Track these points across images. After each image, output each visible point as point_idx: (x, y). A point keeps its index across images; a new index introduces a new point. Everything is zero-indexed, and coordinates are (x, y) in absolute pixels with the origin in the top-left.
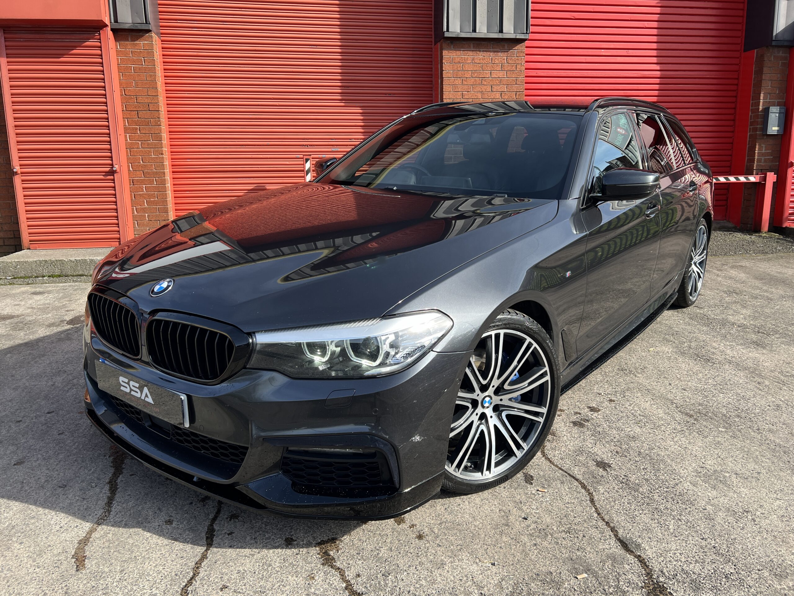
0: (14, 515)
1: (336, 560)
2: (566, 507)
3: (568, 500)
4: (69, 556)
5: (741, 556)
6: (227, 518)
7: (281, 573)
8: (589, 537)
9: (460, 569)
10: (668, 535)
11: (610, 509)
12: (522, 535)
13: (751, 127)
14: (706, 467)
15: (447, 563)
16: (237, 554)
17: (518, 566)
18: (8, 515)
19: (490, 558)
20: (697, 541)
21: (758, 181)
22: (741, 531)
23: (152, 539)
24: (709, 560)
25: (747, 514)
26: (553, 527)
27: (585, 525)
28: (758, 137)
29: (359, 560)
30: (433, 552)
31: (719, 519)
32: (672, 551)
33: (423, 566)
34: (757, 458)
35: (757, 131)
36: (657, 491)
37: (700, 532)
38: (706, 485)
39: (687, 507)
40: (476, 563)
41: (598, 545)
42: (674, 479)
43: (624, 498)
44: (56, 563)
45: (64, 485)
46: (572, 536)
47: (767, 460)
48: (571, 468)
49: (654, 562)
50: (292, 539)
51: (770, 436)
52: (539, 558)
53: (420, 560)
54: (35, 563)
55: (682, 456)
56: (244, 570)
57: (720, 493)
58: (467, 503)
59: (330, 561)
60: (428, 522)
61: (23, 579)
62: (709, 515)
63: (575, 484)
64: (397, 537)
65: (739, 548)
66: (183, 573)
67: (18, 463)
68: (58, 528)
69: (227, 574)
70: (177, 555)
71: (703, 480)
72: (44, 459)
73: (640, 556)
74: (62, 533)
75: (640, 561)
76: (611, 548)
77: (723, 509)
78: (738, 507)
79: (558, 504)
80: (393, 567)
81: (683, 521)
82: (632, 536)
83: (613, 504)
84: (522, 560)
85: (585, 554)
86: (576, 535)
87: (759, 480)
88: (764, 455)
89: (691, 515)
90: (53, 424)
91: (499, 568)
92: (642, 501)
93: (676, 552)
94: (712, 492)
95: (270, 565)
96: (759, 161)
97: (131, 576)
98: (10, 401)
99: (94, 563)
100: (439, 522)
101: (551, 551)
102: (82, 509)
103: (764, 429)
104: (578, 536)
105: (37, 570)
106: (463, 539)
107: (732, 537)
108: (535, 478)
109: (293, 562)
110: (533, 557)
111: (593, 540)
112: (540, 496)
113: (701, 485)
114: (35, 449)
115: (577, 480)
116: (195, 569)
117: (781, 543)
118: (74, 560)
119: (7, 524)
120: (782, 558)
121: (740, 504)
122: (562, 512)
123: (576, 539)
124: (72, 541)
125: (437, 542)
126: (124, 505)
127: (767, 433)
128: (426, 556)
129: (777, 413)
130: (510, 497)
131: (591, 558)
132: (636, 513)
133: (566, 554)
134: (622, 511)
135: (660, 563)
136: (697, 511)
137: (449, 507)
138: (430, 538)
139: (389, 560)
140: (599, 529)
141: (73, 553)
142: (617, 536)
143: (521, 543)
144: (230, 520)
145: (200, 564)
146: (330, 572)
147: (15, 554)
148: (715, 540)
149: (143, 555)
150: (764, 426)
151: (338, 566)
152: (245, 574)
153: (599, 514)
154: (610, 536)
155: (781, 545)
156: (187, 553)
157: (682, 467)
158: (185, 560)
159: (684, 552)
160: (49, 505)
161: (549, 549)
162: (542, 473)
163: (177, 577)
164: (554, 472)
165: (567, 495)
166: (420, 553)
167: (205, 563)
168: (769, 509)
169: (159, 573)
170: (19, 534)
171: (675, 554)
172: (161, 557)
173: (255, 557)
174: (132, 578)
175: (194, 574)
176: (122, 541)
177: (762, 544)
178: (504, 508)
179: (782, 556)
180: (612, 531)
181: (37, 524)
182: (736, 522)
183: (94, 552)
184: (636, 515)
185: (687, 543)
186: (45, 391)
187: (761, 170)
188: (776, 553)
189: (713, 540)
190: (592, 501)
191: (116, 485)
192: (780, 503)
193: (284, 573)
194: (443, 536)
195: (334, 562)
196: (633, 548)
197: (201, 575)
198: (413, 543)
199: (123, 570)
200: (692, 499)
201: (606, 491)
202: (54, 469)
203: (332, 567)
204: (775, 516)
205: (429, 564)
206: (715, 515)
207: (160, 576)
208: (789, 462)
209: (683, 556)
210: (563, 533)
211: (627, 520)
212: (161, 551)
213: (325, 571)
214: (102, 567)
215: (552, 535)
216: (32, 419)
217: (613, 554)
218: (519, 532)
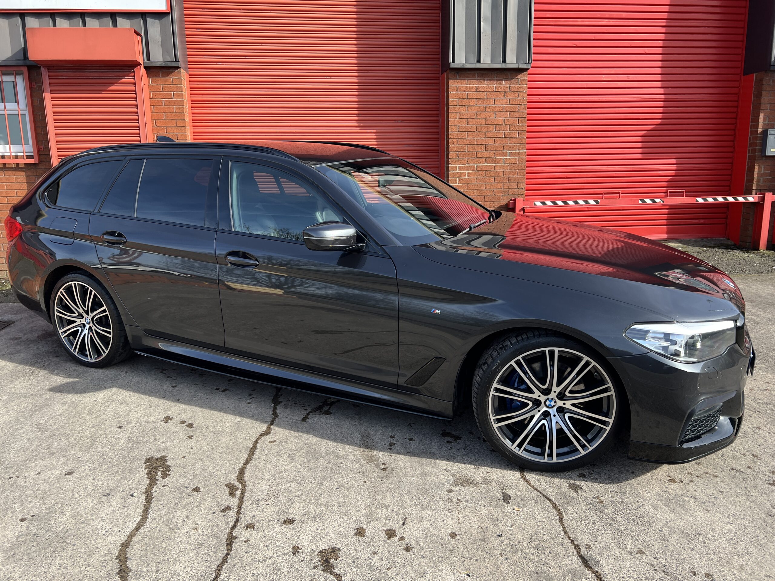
0: (67, 520)
1: (335, 567)
2: (538, 525)
3: (540, 519)
4: (113, 557)
5: (687, 575)
6: (244, 527)
7: (288, 577)
8: (555, 553)
9: (439, 578)
10: (625, 553)
11: (576, 528)
12: (496, 550)
13: (751, 148)
14: (669, 491)
15: (429, 572)
16: (252, 559)
17: (489, 577)
18: (62, 520)
19: (466, 570)
20: (650, 559)
21: (757, 201)
22: (691, 552)
23: (181, 544)
24: (658, 577)
25: (699, 536)
26: (524, 543)
27: (553, 542)
28: (756, 158)
29: (354, 567)
30: (418, 562)
31: (673, 541)
32: (627, 569)
33: (408, 575)
34: (717, 484)
35: (755, 153)
36: (621, 513)
37: (653, 552)
38: (666, 508)
39: (646, 528)
40: (454, 573)
41: (561, 560)
42: (638, 502)
43: (590, 518)
44: (103, 563)
45: (108, 494)
46: (539, 552)
47: (726, 487)
48: (545, 489)
49: (609, 577)
50: (298, 547)
51: (732, 462)
52: (509, 570)
53: (406, 569)
54: (86, 563)
55: (648, 480)
56: (257, 573)
57: (677, 516)
58: (450, 519)
59: (330, 568)
60: (415, 535)
61: (77, 576)
62: (664, 536)
63: (548, 504)
64: (387, 548)
65: (687, 567)
66: (207, 574)
67: (68, 473)
68: (104, 532)
69: (243, 577)
70: (202, 558)
71: (664, 503)
72: (90, 470)
73: (597, 572)
74: (108, 536)
75: (597, 577)
76: (572, 564)
77: (678, 531)
78: (692, 530)
79: (530, 522)
80: (383, 575)
81: (639, 541)
82: (592, 554)
83: (579, 523)
84: (494, 572)
85: (549, 569)
86: (543, 552)
87: (715, 504)
88: (724, 481)
89: (648, 536)
90: (97, 438)
91: (473, 578)
92: (606, 522)
93: (629, 569)
94: (670, 515)
95: (279, 570)
96: (758, 181)
97: (165, 576)
98: (60, 415)
99: (134, 563)
100: (425, 536)
101: (519, 565)
102: (123, 516)
103: (728, 455)
104: (545, 552)
105: (88, 568)
106: (444, 551)
107: (682, 557)
108: (512, 498)
109: (299, 568)
110: (503, 570)
111: (558, 556)
112: (515, 514)
113: (661, 508)
114: (83, 461)
115: (550, 500)
116: (217, 571)
117: (725, 564)
118: (117, 561)
119: (62, 528)
120: (724, 578)
121: (694, 527)
122: (533, 530)
123: (543, 555)
124: (116, 544)
125: (422, 554)
126: (158, 513)
127: (731, 459)
128: (411, 566)
129: (743, 440)
130: (488, 515)
131: (554, 573)
132: (599, 532)
133: (532, 568)
134: (586, 531)
135: (614, 578)
136: (654, 532)
137: (434, 523)
138: (416, 550)
139: (380, 568)
140: (564, 546)
141: (117, 554)
142: (580, 553)
143: (494, 557)
144: (247, 529)
145: (222, 567)
146: (329, 578)
147: (70, 554)
148: (666, 560)
149: (174, 558)
150: (729, 452)
151: (336, 572)
152: (259, 577)
153: (566, 533)
154: (573, 553)
155: (725, 566)
156: (211, 557)
157: (646, 490)
158: (209, 563)
159: (637, 569)
160: (96, 512)
161: (518, 563)
162: (519, 493)
163: (203, 578)
164: (530, 492)
165: (539, 514)
166: (406, 563)
167: (225, 566)
168: (720, 532)
169: (188, 574)
170: (72, 537)
171: (629, 571)
172: (189, 560)
173: (267, 562)
174: (166, 577)
175: (216, 576)
176: (157, 545)
177: (708, 564)
178: (482, 525)
179: (724, 576)
180: (575, 549)
181: (87, 529)
182: (688, 544)
183: (134, 554)
184: (598, 534)
185: (640, 562)
186: (89, 406)
187: (760, 190)
188: (719, 573)
189: (664, 559)
190: (561, 520)
191: (152, 494)
192: (731, 527)
193: (290, 577)
194: (427, 548)
195: (333, 569)
196: (592, 564)
197: (222, 576)
198: (401, 554)
199: (158, 571)
200: (651, 522)
201: (574, 511)
202: (99, 479)
203: (331, 574)
204: (724, 539)
205: (413, 573)
206: (670, 536)
207: (188, 576)
208: (746, 488)
209: (635, 572)
210: (532, 549)
211: (590, 539)
212: (189, 554)
213: (325, 576)
214: (141, 567)
215: (522, 551)
216: (79, 432)
217: (574, 569)
218: (494, 547)
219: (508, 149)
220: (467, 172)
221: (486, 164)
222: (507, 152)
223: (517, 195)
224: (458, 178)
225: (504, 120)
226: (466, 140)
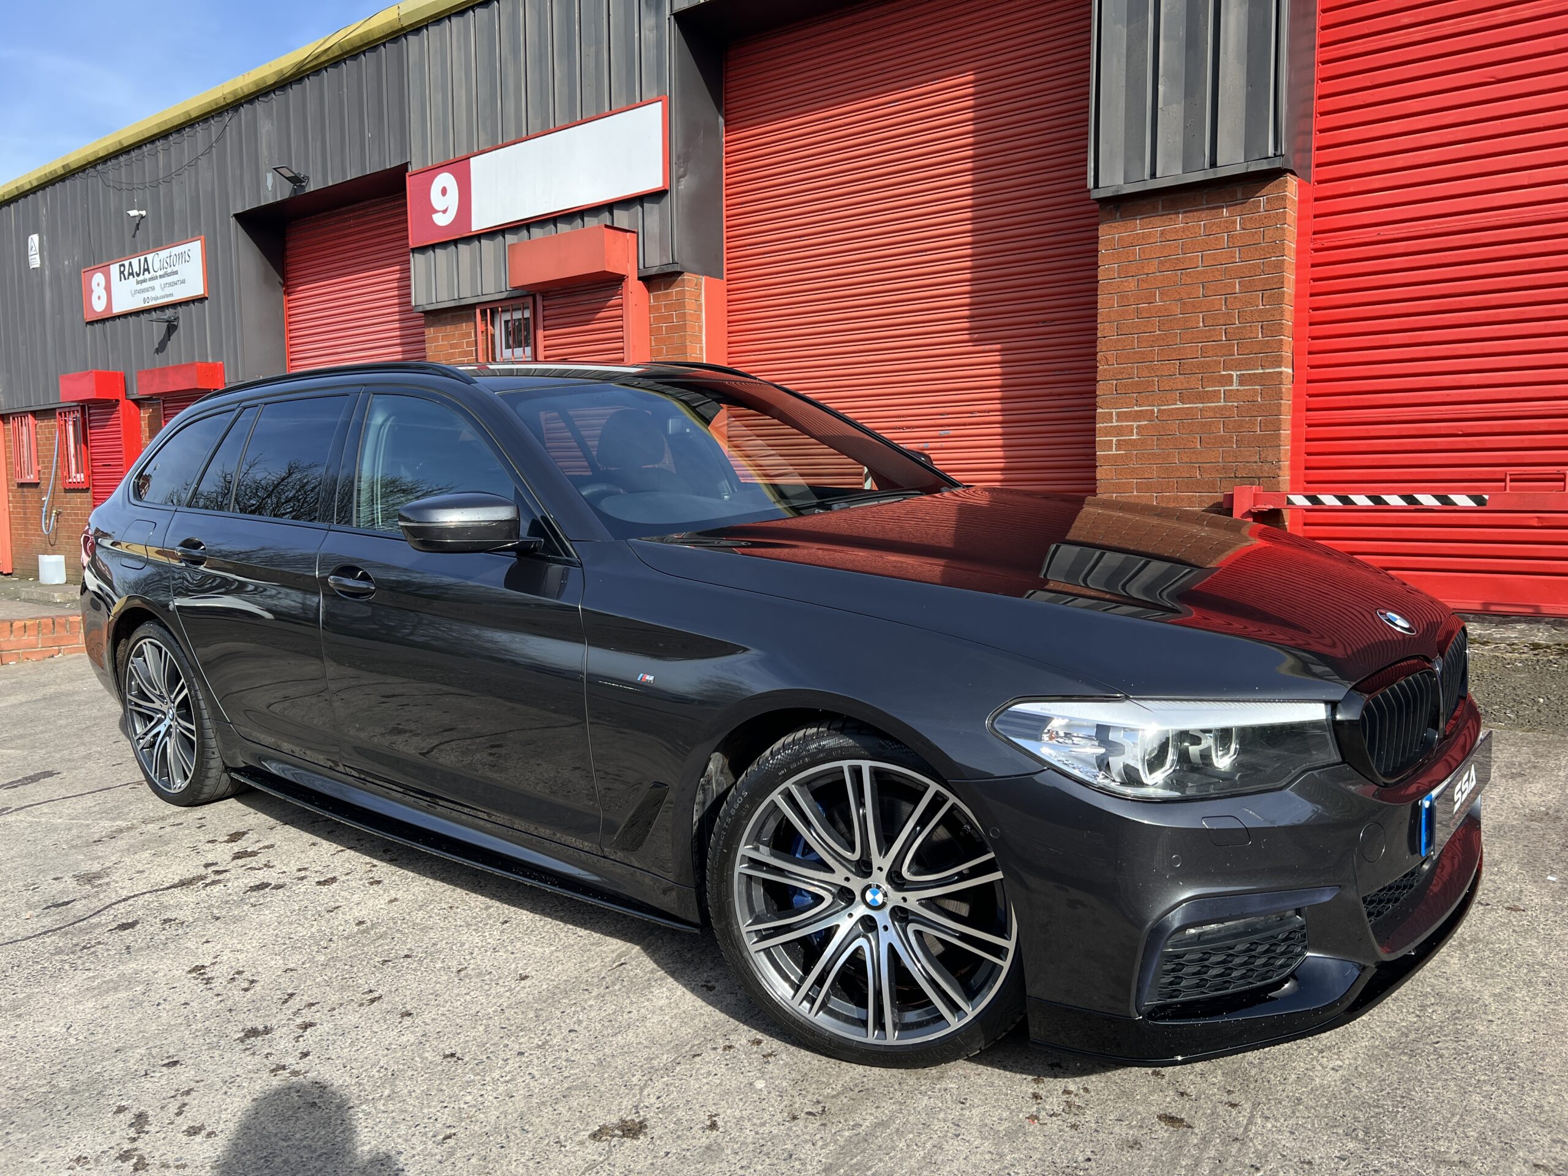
219: (1236, 369)
220: (1135, 424)
221: (1180, 405)
222: (1232, 376)
223: (1259, 478)
224: (1115, 439)
225: (1226, 299)
226: (1135, 353)
